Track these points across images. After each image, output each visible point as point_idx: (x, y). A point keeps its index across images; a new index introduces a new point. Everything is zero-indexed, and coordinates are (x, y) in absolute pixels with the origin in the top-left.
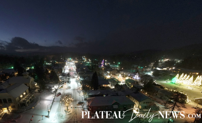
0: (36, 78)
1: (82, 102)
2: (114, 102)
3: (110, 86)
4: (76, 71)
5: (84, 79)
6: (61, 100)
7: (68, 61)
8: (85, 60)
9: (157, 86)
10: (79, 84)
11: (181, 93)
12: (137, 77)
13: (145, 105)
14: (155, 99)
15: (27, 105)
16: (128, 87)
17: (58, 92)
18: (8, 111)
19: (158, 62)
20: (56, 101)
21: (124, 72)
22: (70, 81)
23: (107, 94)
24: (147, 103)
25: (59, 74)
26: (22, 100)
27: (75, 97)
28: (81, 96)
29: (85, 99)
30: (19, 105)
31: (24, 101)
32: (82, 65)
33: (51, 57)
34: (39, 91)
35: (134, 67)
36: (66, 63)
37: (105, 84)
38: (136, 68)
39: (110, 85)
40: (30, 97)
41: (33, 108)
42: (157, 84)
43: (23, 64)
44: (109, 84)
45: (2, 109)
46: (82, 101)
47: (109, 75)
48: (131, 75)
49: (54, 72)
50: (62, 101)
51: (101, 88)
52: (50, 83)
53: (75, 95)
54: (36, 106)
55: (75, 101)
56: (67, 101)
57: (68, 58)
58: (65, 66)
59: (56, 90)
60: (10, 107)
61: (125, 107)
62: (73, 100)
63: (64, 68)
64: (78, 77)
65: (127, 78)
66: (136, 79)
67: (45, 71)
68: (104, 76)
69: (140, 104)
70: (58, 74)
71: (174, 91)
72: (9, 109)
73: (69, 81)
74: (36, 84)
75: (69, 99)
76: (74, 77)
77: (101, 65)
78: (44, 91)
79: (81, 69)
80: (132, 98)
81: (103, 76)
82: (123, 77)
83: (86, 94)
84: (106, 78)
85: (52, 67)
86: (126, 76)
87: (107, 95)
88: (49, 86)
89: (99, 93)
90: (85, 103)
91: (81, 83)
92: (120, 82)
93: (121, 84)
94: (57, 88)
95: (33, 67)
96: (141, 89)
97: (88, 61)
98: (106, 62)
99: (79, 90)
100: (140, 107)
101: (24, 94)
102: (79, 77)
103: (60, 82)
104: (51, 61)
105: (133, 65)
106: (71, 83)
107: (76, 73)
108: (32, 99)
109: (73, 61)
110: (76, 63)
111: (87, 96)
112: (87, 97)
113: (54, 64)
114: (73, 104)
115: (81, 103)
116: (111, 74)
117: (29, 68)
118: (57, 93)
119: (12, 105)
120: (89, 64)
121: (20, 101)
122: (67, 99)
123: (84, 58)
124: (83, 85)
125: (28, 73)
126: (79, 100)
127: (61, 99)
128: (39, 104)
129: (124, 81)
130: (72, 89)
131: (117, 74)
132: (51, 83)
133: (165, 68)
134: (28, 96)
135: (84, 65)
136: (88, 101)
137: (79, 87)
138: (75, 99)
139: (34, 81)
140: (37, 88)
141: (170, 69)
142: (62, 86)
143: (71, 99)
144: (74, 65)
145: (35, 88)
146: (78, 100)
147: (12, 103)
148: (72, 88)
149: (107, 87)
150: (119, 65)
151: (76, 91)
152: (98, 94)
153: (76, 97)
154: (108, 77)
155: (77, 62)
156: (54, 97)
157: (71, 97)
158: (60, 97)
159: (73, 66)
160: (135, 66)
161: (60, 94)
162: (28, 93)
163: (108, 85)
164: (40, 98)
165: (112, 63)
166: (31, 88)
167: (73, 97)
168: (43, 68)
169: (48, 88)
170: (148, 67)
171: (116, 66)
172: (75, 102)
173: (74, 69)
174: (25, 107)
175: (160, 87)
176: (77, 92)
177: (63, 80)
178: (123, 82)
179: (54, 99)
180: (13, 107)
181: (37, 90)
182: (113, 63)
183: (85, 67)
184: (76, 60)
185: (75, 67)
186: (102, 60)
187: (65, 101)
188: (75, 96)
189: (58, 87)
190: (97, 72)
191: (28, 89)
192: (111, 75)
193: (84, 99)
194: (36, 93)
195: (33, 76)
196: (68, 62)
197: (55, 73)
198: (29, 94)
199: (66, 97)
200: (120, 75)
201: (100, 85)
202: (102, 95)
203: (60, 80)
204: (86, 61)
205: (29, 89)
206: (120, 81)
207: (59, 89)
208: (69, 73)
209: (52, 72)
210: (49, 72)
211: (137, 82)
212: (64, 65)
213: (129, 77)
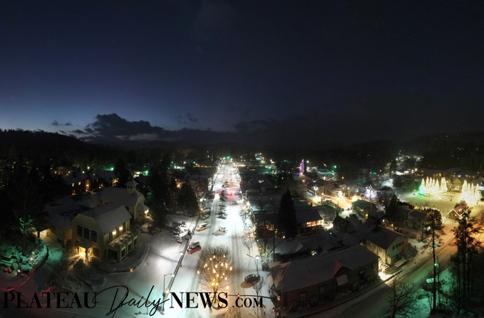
0: (149, 198)
1: (255, 277)
2: (338, 266)
3: (322, 224)
4: (241, 187)
5: (261, 209)
6: (199, 267)
7: (222, 164)
8: (262, 162)
9: (404, 206)
10: (249, 221)
11: (434, 209)
12: (371, 194)
13: (396, 251)
14: (407, 233)
15: (121, 258)
16: (360, 219)
17: (194, 239)
18: (87, 257)
19: (395, 162)
20: (185, 266)
21: (348, 185)
22: (224, 213)
23: (320, 248)
24: (397, 246)
25: (201, 194)
26: (113, 242)
27: (236, 259)
28: (253, 257)
29: (265, 268)
30: (107, 252)
31: (117, 246)
32: (255, 173)
33: (186, 152)
34: (151, 231)
35: (362, 174)
36: (218, 168)
37: (311, 220)
38: (367, 175)
39: (323, 221)
40: (129, 239)
41: (131, 270)
42: (402, 201)
43: (130, 165)
44: (321, 219)
45: (78, 249)
46: (255, 274)
47: (318, 194)
48: (359, 190)
49: (190, 186)
50: (202, 270)
51: (302, 231)
52: (176, 214)
53: (238, 254)
54: (138, 268)
55: (237, 271)
56: (214, 272)
57: (222, 157)
58: (215, 175)
59: (189, 234)
60: (91, 250)
61: (361, 273)
62: (231, 269)
63: (212, 178)
64: (245, 203)
65: (355, 198)
66: (371, 199)
67: (169, 183)
68: (308, 198)
69: (387, 255)
70: (198, 192)
71: (426, 208)
72: (89, 254)
73: (222, 213)
74: (148, 211)
75: (222, 265)
76: (235, 204)
77: (298, 171)
78: (160, 231)
79: (252, 184)
80: (371, 244)
81: (306, 199)
82: (347, 196)
83: (265, 250)
84: (312, 204)
85: (186, 176)
86: (352, 194)
87: (319, 250)
88: (175, 221)
89: (299, 248)
90: (265, 279)
91: (252, 219)
92: (343, 210)
93: (346, 214)
94: (191, 229)
95: (147, 172)
96: (382, 219)
97: (270, 164)
98: (308, 164)
99: (248, 240)
100: (389, 261)
101: (121, 229)
102: (248, 204)
103: (200, 214)
104: (185, 163)
105: (360, 169)
106: (228, 217)
107: (241, 192)
108: (133, 247)
109: (234, 164)
110: (241, 169)
111: (268, 257)
112: (271, 259)
113: (190, 168)
114: (232, 283)
115: (252, 281)
116: (321, 192)
117: (138, 173)
118: (191, 242)
119: (94, 246)
120: (271, 170)
121: (111, 243)
122: (216, 266)
123: (258, 157)
124: (258, 226)
125: (136, 184)
126: (249, 271)
127: (199, 262)
128: (145, 264)
129: (350, 206)
130: (231, 235)
131: (334, 192)
132: (179, 215)
133: (406, 170)
134: (126, 237)
135: (260, 173)
136: (273, 272)
137: (247, 232)
138: (236, 266)
139: (145, 204)
140: (148, 221)
141: (412, 172)
142: (204, 224)
143: (226, 264)
144: (235, 174)
145: (144, 221)
146: (245, 270)
147: (96, 241)
148: (229, 233)
149: (317, 226)
150: (336, 171)
151: (240, 241)
152: (297, 250)
153: (239, 261)
154: (316, 200)
155: (243, 166)
156: (182, 254)
157: (226, 259)
158: (196, 256)
159: (234, 176)
160: (364, 171)
161: (197, 247)
162: (128, 230)
163: (319, 221)
164: (150, 249)
165: (321, 167)
166: (135, 218)
167: (231, 262)
168: (168, 176)
169: (171, 225)
170: (384, 171)
171: (330, 173)
172: (236, 277)
173: (236, 181)
174: (115, 261)
175: (408, 207)
176: (242, 244)
177: (208, 210)
178: (349, 209)
179: (182, 258)
180: (95, 252)
181: (146, 226)
182: (324, 167)
183: (262, 177)
184: (240, 162)
185: (239, 176)
186: (300, 162)
187: (211, 271)
188: (238, 258)
189: (194, 225)
190: (291, 189)
191: (129, 221)
192: (323, 194)
193: (260, 267)
194: (143, 232)
195: (144, 192)
196: (223, 166)
197: (192, 190)
198: (129, 232)
199: (214, 260)
200: (340, 193)
201: (300, 224)
202: (308, 253)
203: (202, 209)
204: (264, 164)
205: (132, 220)
206: (342, 207)
207: (195, 232)
208: (223, 191)
209: (183, 186)
210: (179, 186)
211: (374, 205)
212: (212, 171)
213: (358, 194)
